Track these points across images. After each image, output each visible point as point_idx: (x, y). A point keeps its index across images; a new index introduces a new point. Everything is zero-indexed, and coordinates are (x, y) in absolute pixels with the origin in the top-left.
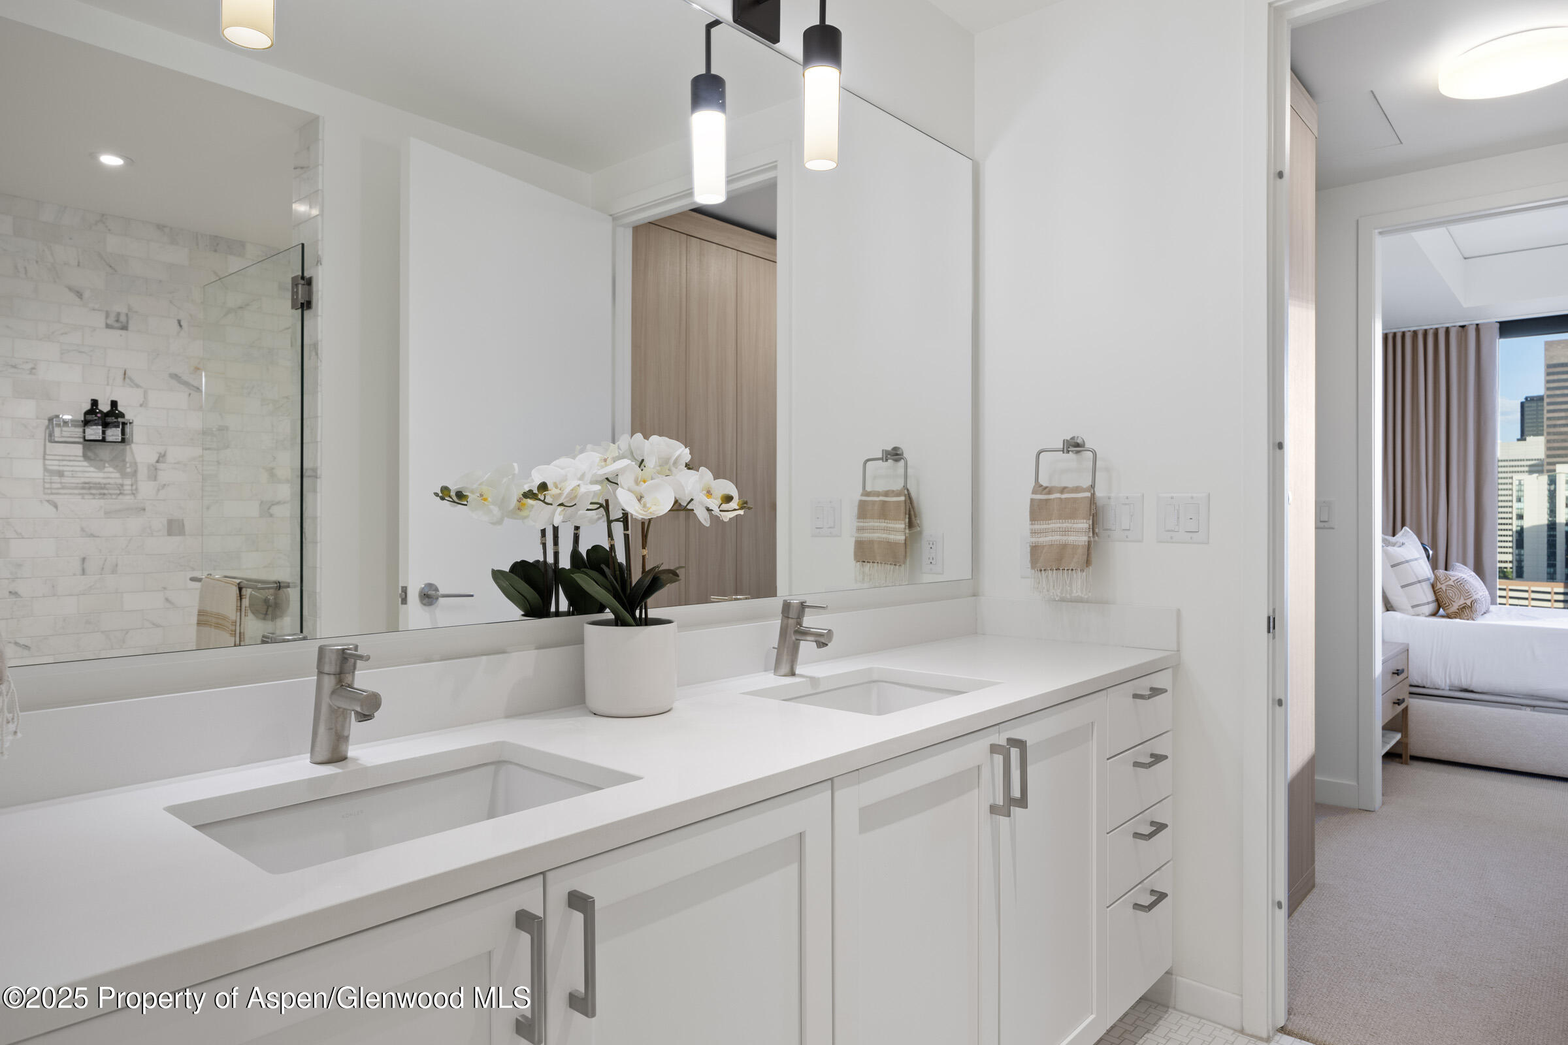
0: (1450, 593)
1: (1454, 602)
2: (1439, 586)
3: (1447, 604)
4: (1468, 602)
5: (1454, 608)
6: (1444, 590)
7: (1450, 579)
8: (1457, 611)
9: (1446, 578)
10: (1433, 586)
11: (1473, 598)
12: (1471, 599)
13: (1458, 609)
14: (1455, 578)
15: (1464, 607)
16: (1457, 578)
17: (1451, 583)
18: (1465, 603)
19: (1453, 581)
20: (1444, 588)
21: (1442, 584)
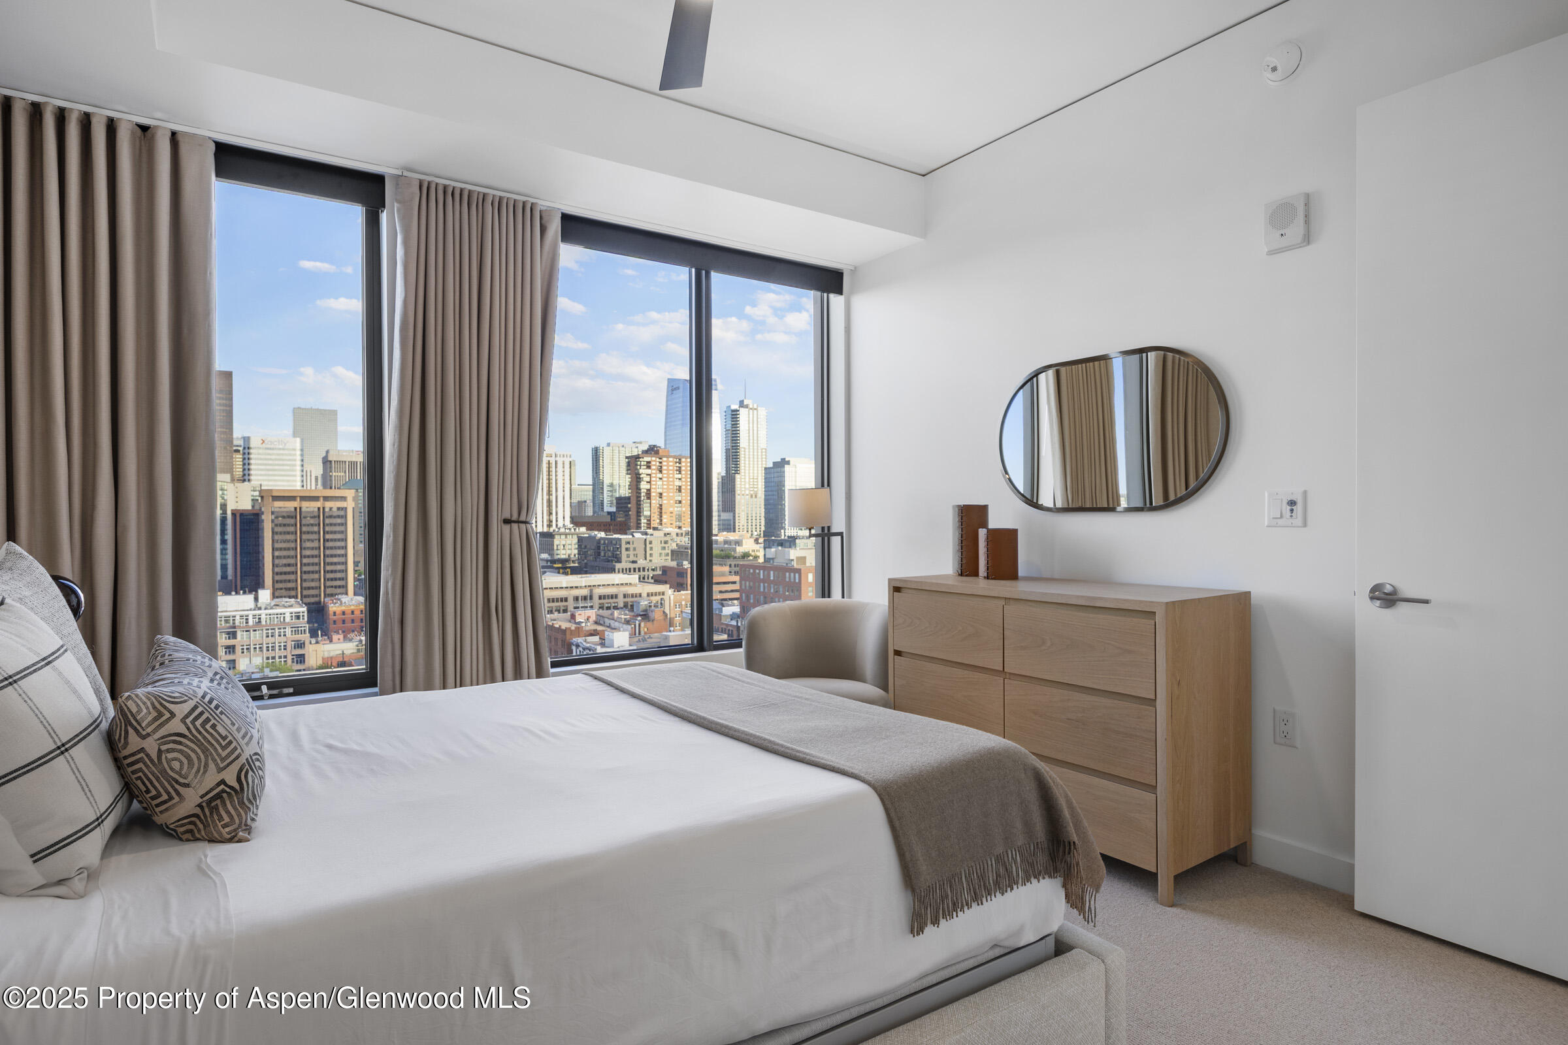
0: (175, 762)
1: (187, 785)
2: (134, 742)
3: (165, 797)
4: (230, 777)
5: (190, 801)
6: (154, 756)
7: (173, 715)
8: (198, 811)
9: (160, 715)
10: (112, 743)
11: (242, 760)
12: (235, 767)
13: (200, 806)
14: (187, 707)
15: (219, 796)
16: (191, 704)
17: (176, 726)
18: (223, 782)
19: (183, 720)
20: (151, 746)
21: (144, 737)
